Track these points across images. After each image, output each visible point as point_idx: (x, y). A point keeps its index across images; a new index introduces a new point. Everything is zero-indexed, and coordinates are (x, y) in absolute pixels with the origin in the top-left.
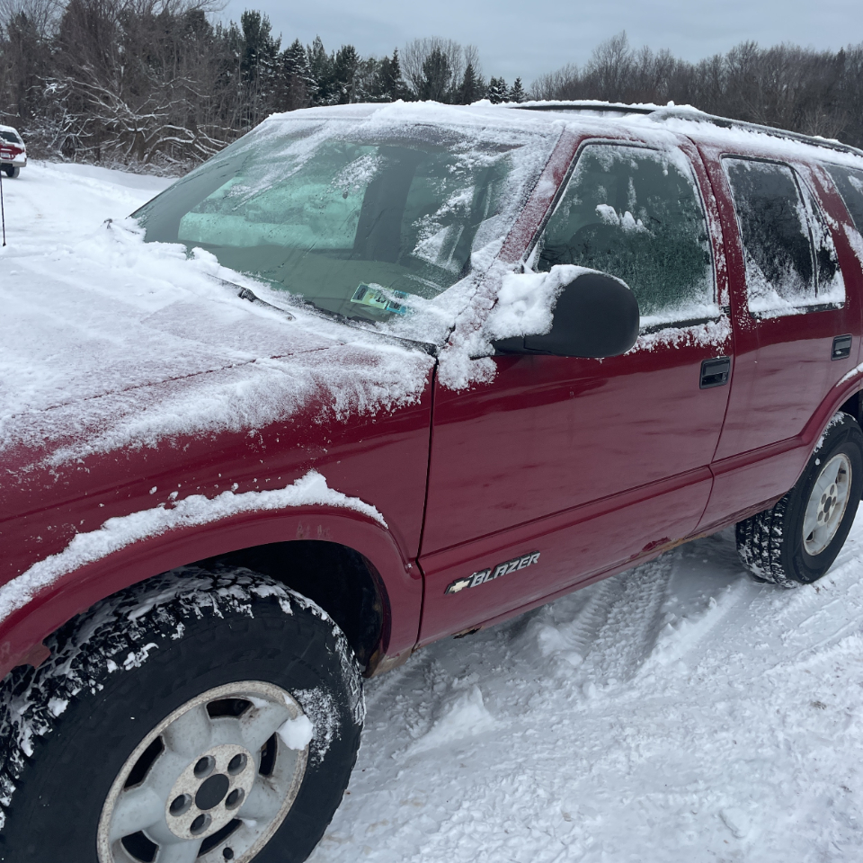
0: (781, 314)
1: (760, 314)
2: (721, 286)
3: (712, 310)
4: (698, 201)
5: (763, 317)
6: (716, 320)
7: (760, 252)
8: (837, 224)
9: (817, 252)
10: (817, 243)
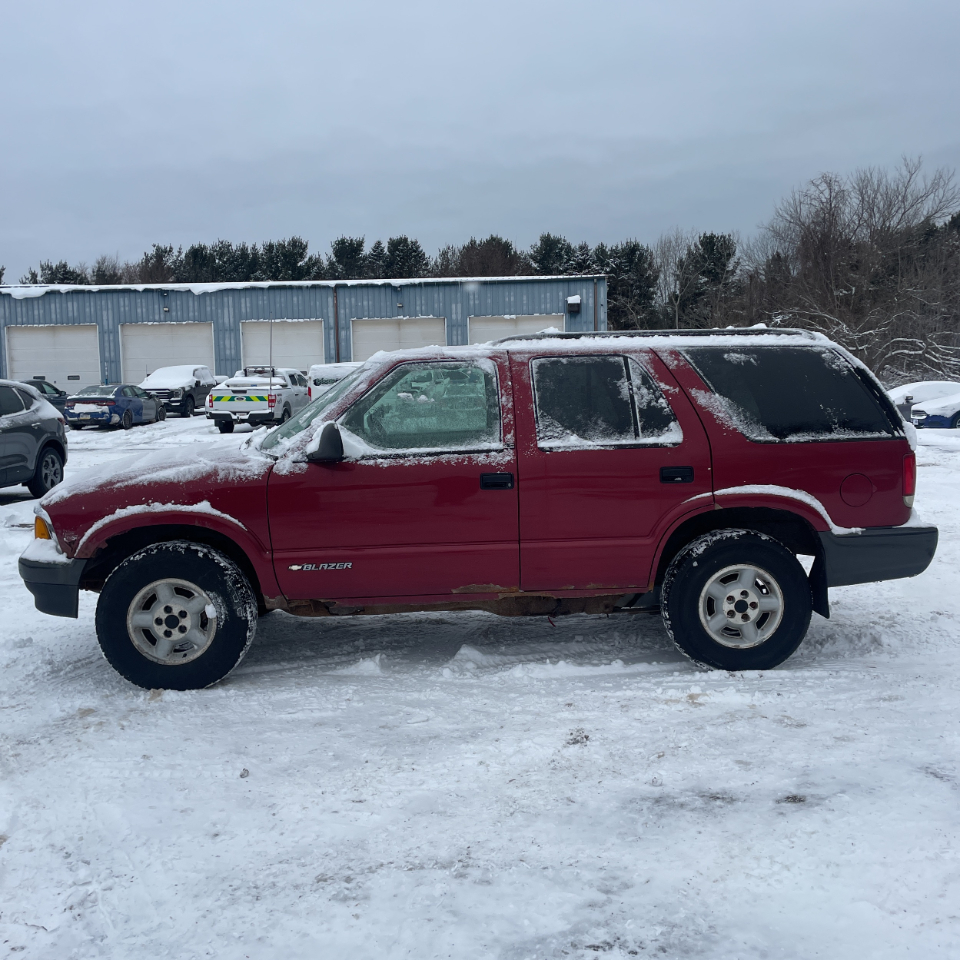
0: (577, 449)
1: (551, 448)
2: (507, 432)
3: (497, 445)
4: (495, 385)
5: (555, 450)
6: (499, 451)
8: (677, 390)
9: (641, 410)
10: (641, 404)
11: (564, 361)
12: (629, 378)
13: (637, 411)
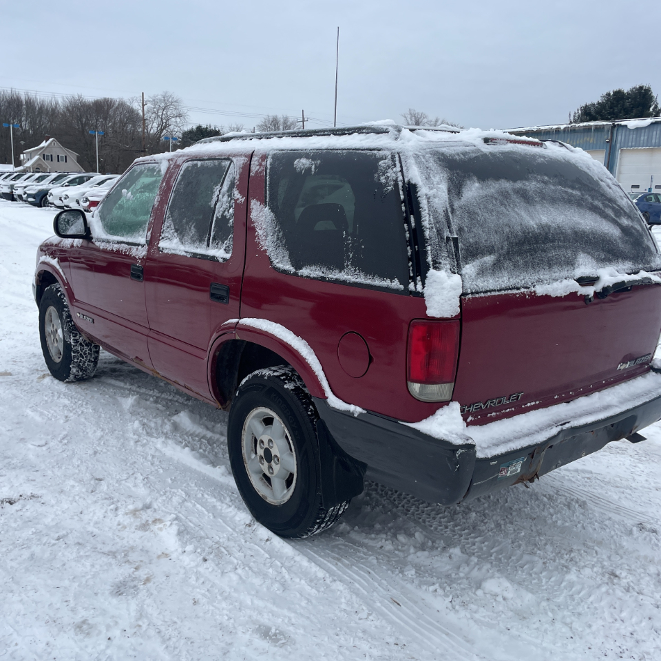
0: (173, 252)
1: (163, 249)
2: (149, 230)
3: (142, 240)
5: (164, 251)
6: (143, 246)
7: (176, 214)
8: (243, 200)
9: (217, 217)
10: (219, 212)
11: (199, 163)
12: (222, 186)
13: (215, 219)
